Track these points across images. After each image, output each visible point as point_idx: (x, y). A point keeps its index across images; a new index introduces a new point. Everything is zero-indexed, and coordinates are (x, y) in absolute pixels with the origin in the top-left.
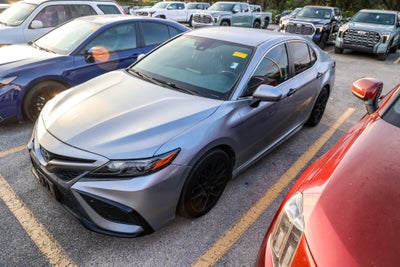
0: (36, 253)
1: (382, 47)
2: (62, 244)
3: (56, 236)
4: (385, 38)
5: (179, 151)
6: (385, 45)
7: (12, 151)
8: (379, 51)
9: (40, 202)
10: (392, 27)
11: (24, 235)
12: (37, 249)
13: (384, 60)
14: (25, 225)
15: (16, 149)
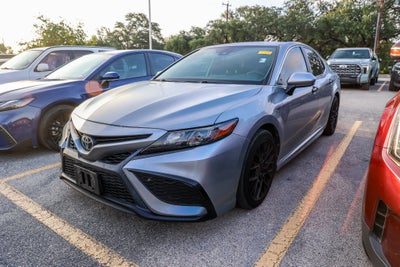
0: (79, 255)
1: (364, 78)
2: (108, 244)
3: (99, 238)
4: (365, 69)
5: (236, 121)
6: (367, 75)
7: (28, 173)
8: (362, 81)
9: (71, 211)
10: (368, 60)
11: (62, 241)
12: (80, 251)
13: (367, 89)
14: (59, 232)
15: (33, 171)
